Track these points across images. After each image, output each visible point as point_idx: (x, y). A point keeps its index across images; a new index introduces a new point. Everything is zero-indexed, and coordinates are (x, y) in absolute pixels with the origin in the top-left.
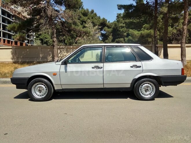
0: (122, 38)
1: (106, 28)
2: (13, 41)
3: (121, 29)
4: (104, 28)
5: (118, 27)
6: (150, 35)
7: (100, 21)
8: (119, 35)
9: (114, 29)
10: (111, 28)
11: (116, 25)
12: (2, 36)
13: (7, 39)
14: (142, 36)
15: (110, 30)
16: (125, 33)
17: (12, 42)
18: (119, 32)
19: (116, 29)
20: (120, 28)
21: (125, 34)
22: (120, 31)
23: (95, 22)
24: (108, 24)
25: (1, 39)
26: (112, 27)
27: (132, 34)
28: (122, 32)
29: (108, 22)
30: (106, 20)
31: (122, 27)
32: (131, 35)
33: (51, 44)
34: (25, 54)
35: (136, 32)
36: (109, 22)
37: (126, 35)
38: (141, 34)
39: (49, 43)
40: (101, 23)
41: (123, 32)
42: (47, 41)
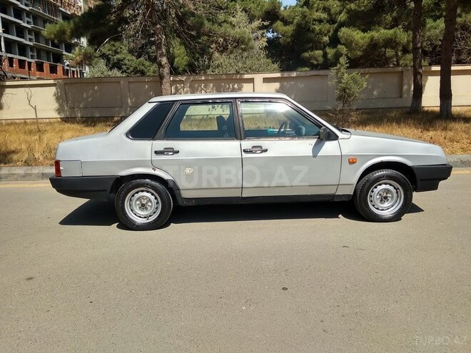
0: (317, 49)
1: (279, 23)
2: (33, 61)
3: (316, 27)
4: (274, 26)
5: (310, 23)
6: (395, 41)
7: (263, 6)
8: (310, 41)
9: (299, 25)
10: (292, 23)
11: (305, 16)
12: (3, 49)
13: (17, 57)
14: (373, 45)
15: (290, 29)
16: (326, 36)
17: (30, 63)
18: (313, 35)
19: (306, 26)
20: (314, 24)
21: (326, 39)
22: (313, 31)
23: (250, 9)
24: (285, 14)
25: (1, 56)
26: (295, 21)
27: (346, 40)
28: (318, 34)
29: (282, 8)
30: (280, 4)
31: (320, 21)
32: (342, 42)
33: (131, 69)
34: (90, 99)
35: (358, 33)
36: (285, 8)
37: (328, 41)
38: (372, 38)
39: (126, 65)
40: (265, 12)
41: (321, 33)
42: (119, 60)
